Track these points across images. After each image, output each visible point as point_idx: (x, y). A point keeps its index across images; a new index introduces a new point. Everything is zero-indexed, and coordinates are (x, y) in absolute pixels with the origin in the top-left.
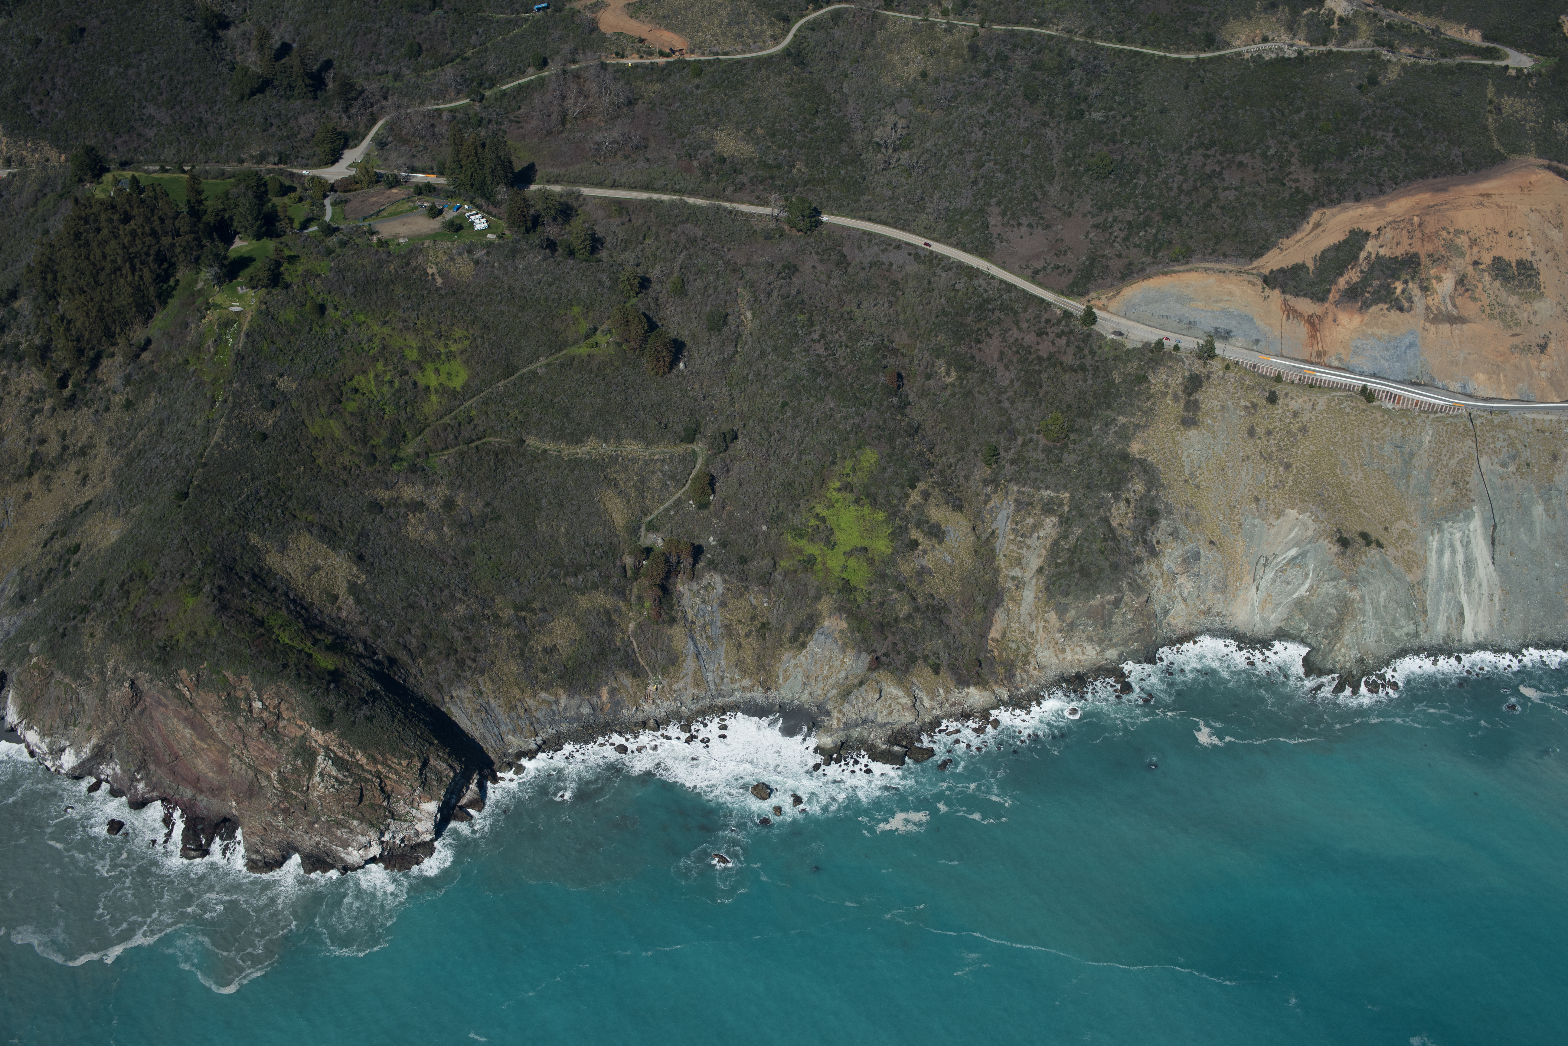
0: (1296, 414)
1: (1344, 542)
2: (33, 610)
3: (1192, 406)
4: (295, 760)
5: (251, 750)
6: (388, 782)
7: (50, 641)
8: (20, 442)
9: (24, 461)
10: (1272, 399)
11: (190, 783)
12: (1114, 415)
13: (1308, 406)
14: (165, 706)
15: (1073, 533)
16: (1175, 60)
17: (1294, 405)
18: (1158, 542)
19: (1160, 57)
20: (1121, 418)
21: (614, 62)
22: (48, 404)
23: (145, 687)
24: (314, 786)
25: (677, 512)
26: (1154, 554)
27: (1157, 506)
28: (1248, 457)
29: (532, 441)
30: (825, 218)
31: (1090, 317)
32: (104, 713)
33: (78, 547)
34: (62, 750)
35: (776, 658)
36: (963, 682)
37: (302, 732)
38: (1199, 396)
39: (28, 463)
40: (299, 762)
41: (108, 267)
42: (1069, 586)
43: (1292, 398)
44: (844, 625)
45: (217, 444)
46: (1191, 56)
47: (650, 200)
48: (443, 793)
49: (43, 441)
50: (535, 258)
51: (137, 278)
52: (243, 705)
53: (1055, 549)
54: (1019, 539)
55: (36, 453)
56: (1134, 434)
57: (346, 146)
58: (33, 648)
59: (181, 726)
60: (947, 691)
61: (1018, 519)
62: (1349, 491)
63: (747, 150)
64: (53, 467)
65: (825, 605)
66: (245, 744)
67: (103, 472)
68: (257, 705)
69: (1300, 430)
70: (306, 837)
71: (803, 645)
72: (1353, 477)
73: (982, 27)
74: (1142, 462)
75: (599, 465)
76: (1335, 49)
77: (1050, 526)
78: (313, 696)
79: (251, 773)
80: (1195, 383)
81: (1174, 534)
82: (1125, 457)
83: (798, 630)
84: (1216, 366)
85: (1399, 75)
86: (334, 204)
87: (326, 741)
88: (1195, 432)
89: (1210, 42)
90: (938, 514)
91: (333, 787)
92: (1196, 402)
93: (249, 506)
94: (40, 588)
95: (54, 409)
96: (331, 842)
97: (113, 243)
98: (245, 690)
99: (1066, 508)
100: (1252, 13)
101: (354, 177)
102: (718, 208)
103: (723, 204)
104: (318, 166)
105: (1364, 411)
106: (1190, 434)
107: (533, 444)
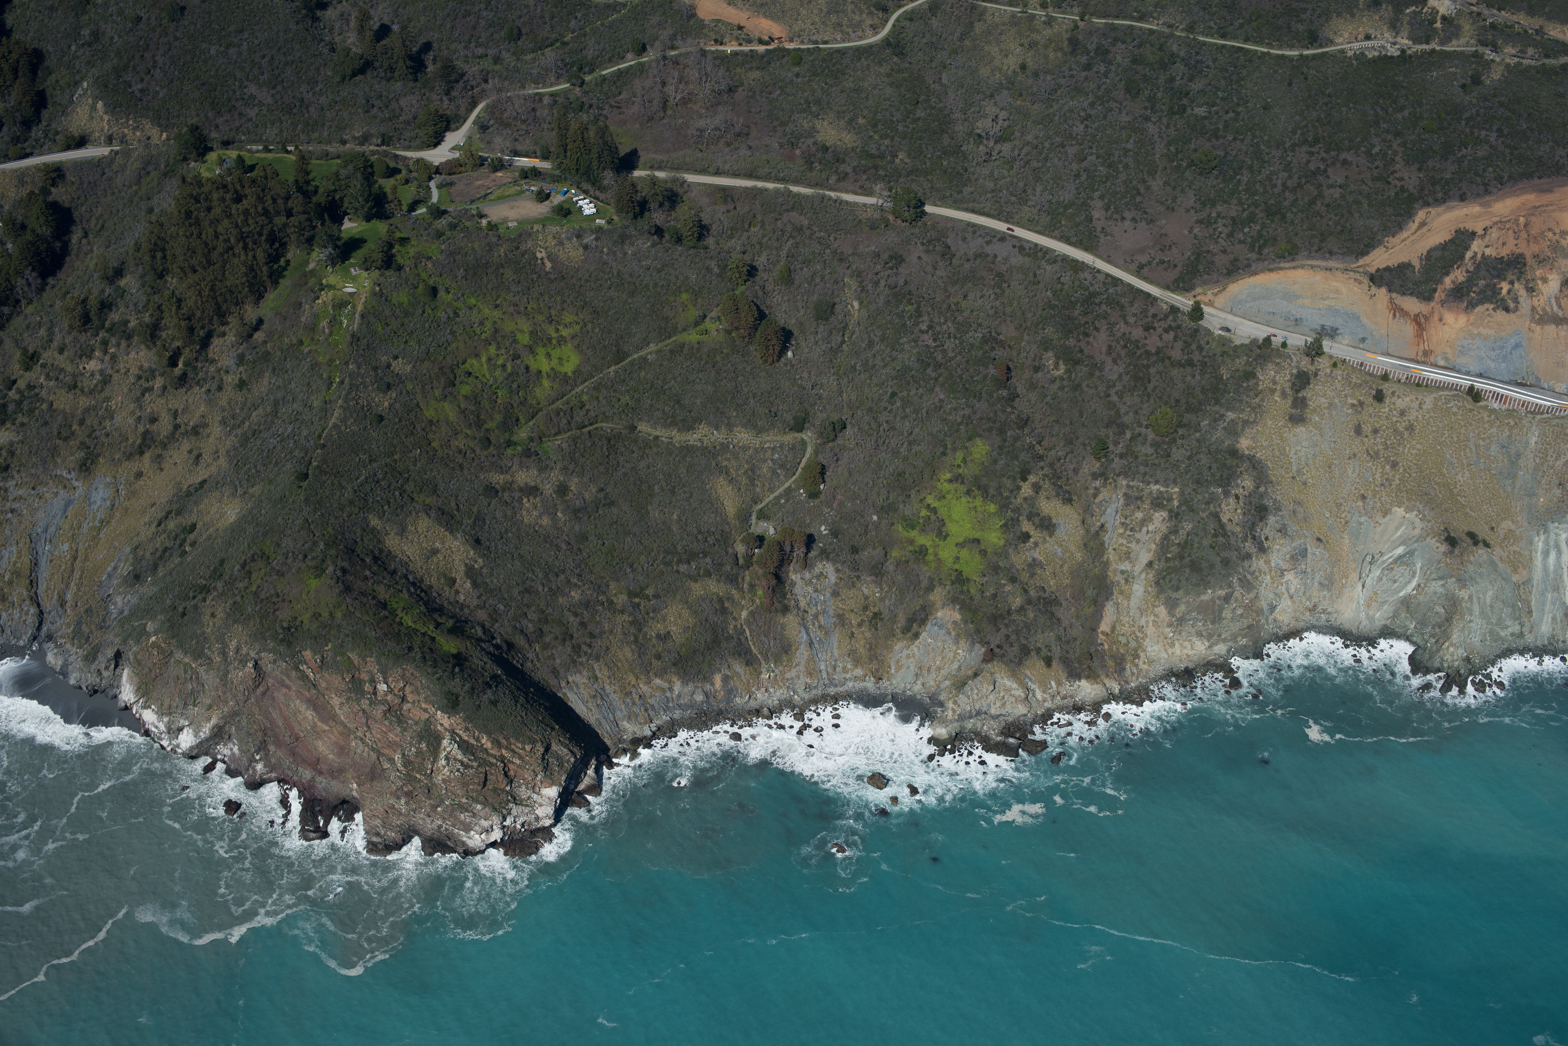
0: (1402, 413)
1: (1452, 541)
2: (148, 588)
3: (1300, 403)
4: (420, 743)
5: (374, 732)
6: (511, 766)
7: (169, 620)
8: (131, 421)
9: (134, 439)
10: (1379, 397)
11: (310, 765)
12: (1222, 411)
13: (1415, 405)
14: (288, 687)
15: (1183, 528)
16: (1278, 56)
17: (1401, 403)
18: (1267, 539)
19: (1263, 53)
20: (1229, 413)
21: (713, 49)
22: (158, 383)
23: (268, 668)
24: (438, 769)
25: (787, 501)
26: (1262, 550)
27: (1265, 502)
28: (1355, 455)
29: (644, 427)
30: (928, 209)
31: (1197, 313)
32: (225, 693)
33: (193, 527)
34: (180, 730)
35: (890, 648)
36: (1074, 675)
37: (427, 716)
38: (1306, 393)
39: (139, 441)
40: (424, 745)
41: (221, 246)
42: (1180, 581)
43: (1399, 397)
44: (957, 616)
45: (335, 426)
46: (1295, 53)
47: (754, 188)
48: (564, 778)
49: (154, 420)
50: (645, 244)
51: (250, 257)
52: (367, 687)
53: (1164, 544)
54: (1128, 533)
55: (146, 432)
56: (1243, 430)
57: (447, 129)
58: (150, 626)
59: (303, 708)
60: (1059, 684)
61: (1128, 513)
62: (1455, 491)
63: (849, 139)
64: (164, 446)
65: (937, 595)
66: (368, 727)
67: (217, 452)
68: (383, 687)
69: (1407, 429)
70: (428, 820)
71: (916, 636)
72: (1459, 477)
73: (1082, 20)
74: (1251, 459)
75: (711, 452)
76: (1438, 48)
77: (1159, 520)
78: (439, 679)
79: (374, 756)
80: (1302, 380)
81: (1282, 531)
82: (1234, 453)
83: (911, 620)
84: (1323, 363)
85: (1503, 75)
86: (440, 187)
87: (451, 725)
88: (1303, 429)
89: (1313, 39)
90: (1048, 506)
91: (458, 770)
92: (1304, 399)
93: (367, 488)
94: (155, 567)
95: (165, 388)
96: (454, 826)
97: (226, 222)
98: (370, 672)
99: (1176, 503)
100: (1355, 10)
101: (458, 159)
102: (823, 197)
103: (827, 193)
104: (420, 148)
105: (1471, 410)
106: (1298, 430)
107: (645, 430)
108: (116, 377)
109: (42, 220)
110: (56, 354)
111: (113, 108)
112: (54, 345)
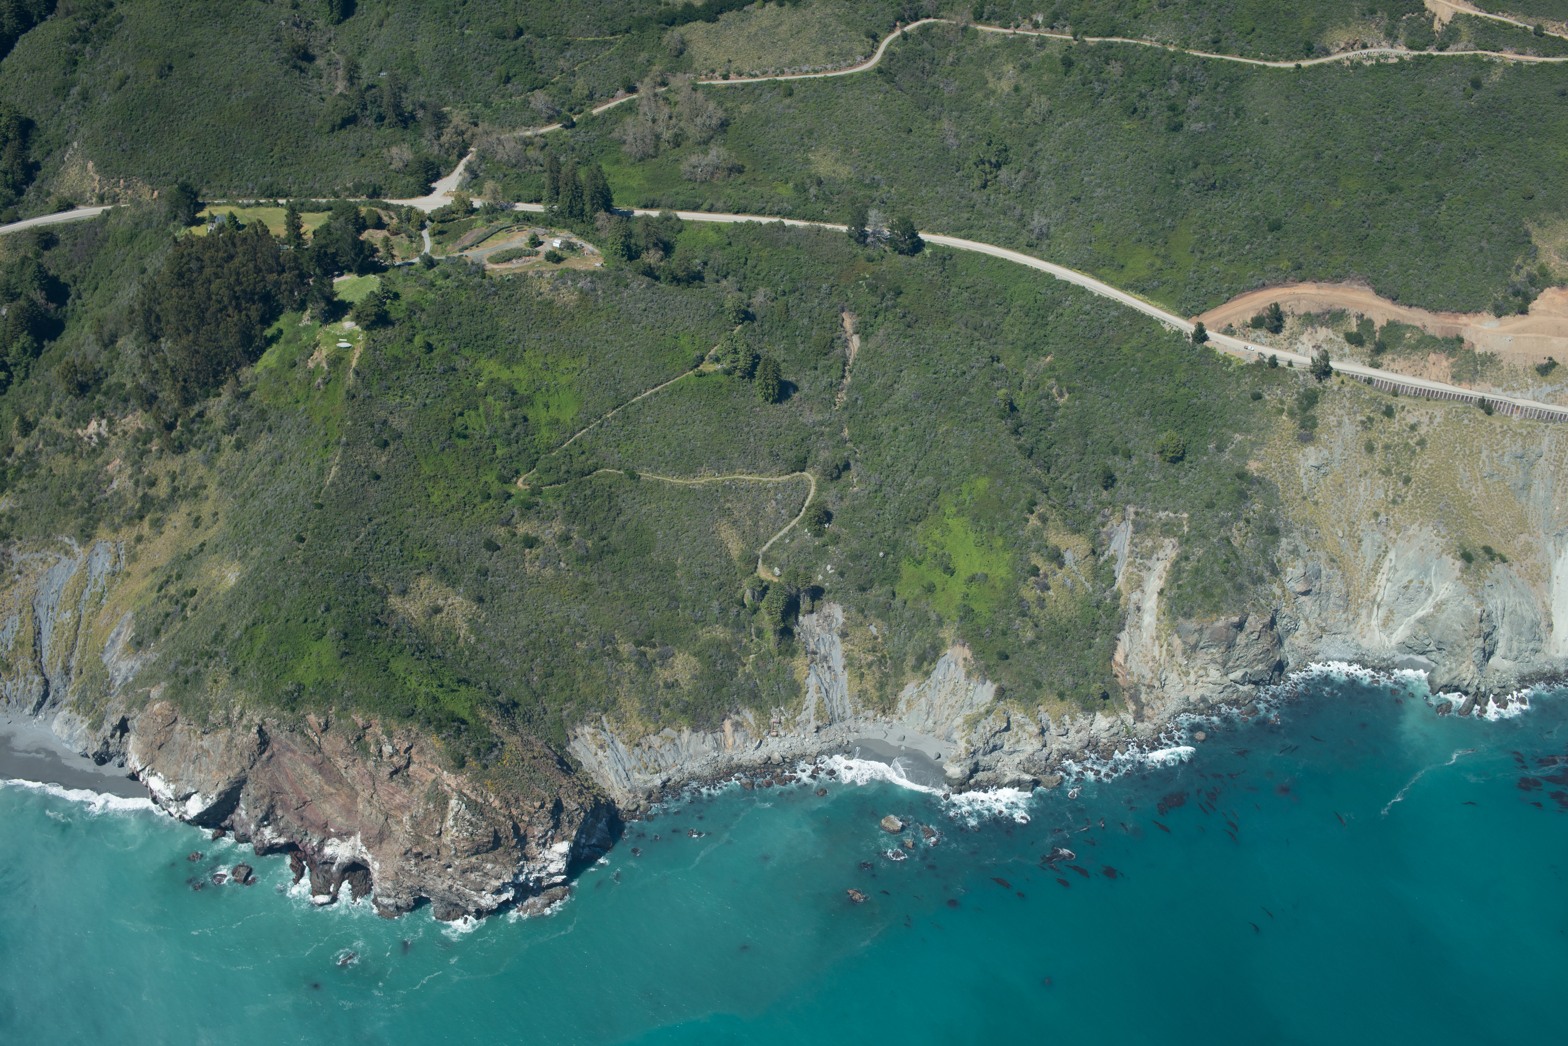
0: (1413, 428)
1: (1467, 557)
2: (152, 655)
3: (1310, 423)
4: (427, 804)
5: (381, 794)
6: (521, 824)
7: (173, 687)
8: (130, 484)
9: (134, 503)
10: (1389, 412)
11: (318, 827)
12: (1229, 432)
13: (1425, 420)
14: (293, 752)
15: (1193, 554)
16: (1274, 69)
17: (1411, 420)
18: (1279, 561)
19: (1260, 66)
20: (1237, 435)
21: (704, 83)
22: (156, 445)
23: (273, 733)
24: (447, 830)
25: (792, 541)
26: (1275, 573)
27: (1277, 524)
28: (1366, 473)
29: (645, 472)
30: (925, 237)
31: (1200, 335)
32: (230, 759)
33: (194, 591)
34: (187, 797)
35: (900, 687)
36: (1089, 709)
37: (434, 776)
38: (1315, 412)
39: (137, 506)
40: (431, 806)
41: (214, 307)
42: (1192, 608)
43: (1409, 412)
44: (967, 653)
45: (333, 484)
46: (1291, 65)
47: (749, 223)
48: (574, 833)
49: (152, 484)
50: (639, 286)
51: (243, 316)
52: (373, 749)
53: (1176, 571)
54: (1138, 561)
55: (145, 495)
56: (1251, 451)
57: (437, 176)
58: (154, 694)
59: (309, 771)
60: (1073, 717)
61: (1136, 540)
62: (1470, 505)
64: (164, 509)
65: (948, 633)
66: (375, 789)
67: (216, 514)
68: (387, 749)
69: (1418, 444)
70: (439, 881)
71: (927, 674)
72: (1474, 491)
73: (1075, 40)
74: (1261, 481)
75: (713, 495)
76: (1435, 54)
77: (1169, 547)
78: (444, 739)
79: (382, 818)
80: (1310, 399)
81: (1295, 552)
82: (1243, 475)
83: (921, 659)
84: (1331, 381)
85: (1503, 76)
86: (433, 235)
87: (458, 784)
88: (1313, 448)
89: (1309, 50)
90: (1057, 537)
91: (467, 831)
92: (1312, 418)
93: (367, 546)
94: (157, 632)
95: (162, 451)
96: (465, 886)
97: (218, 282)
98: (375, 734)
99: (1186, 529)
100: (1350, 19)
101: (450, 207)
102: (819, 229)
104: (412, 196)
105: (1482, 422)
106: (1307, 450)
107: (646, 475)
108: (113, 441)
109: (36, 284)
110: (54, 419)
111: (103, 168)
112: (52, 410)
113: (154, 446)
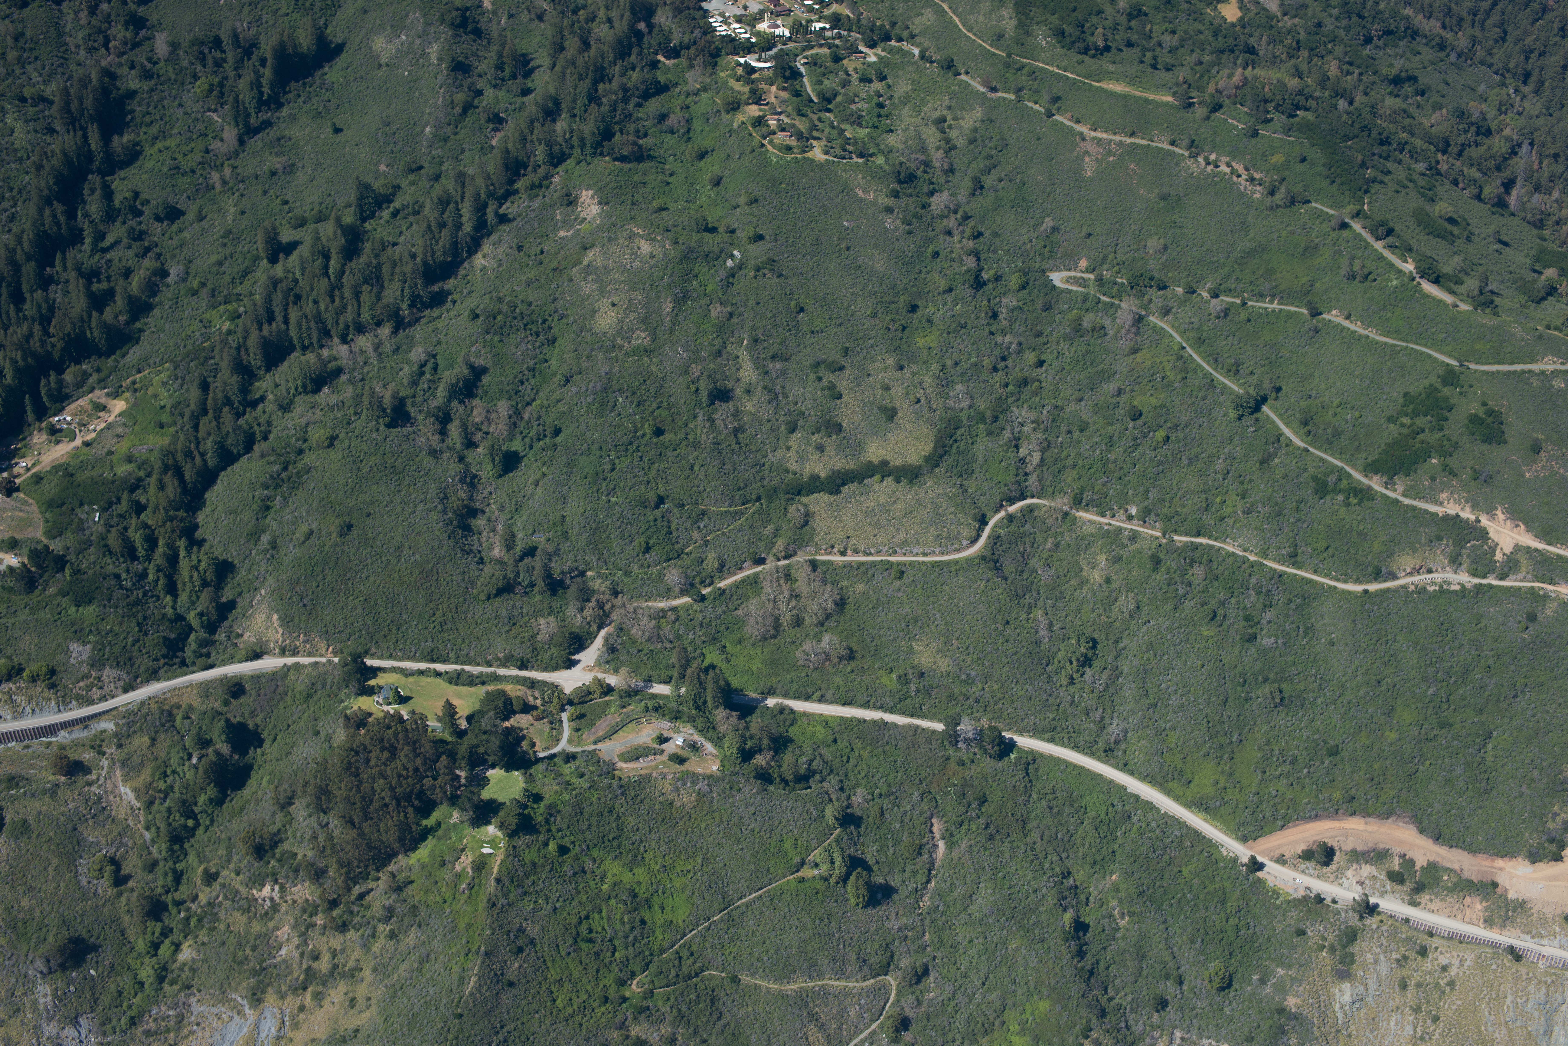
0: (1444, 968)
3: (1348, 960)
8: (296, 954)
9: (298, 974)
10: (1423, 952)
12: (1272, 967)
13: (1456, 962)
16: (1343, 591)
17: (1443, 960)
19: (1330, 587)
20: (1279, 969)
21: (823, 558)
25: (871, 1044)
28: (1398, 1008)
29: (744, 977)
31: (1255, 864)
38: (1355, 949)
39: (302, 977)
41: (377, 802)
43: (1441, 952)
45: (472, 994)
46: (1358, 588)
49: (316, 957)
50: (750, 789)
55: (309, 968)
56: (1291, 987)
57: (580, 647)
64: (324, 984)
67: (369, 999)
69: (1448, 984)
72: (1497, 1035)
73: (1163, 539)
74: (1298, 1016)
75: (803, 1000)
76: (1495, 583)
80: (1351, 936)
82: (1281, 1011)
84: (1371, 918)
85: (1557, 611)
86: (570, 721)
88: (1349, 984)
89: (1377, 576)
95: (325, 927)
97: (381, 781)
100: (1417, 545)
101: (588, 687)
105: (1509, 968)
106: (1343, 986)
107: (745, 979)
108: (284, 908)
109: (223, 737)
110: (233, 875)
111: (287, 621)
112: (232, 866)
113: (319, 920)
